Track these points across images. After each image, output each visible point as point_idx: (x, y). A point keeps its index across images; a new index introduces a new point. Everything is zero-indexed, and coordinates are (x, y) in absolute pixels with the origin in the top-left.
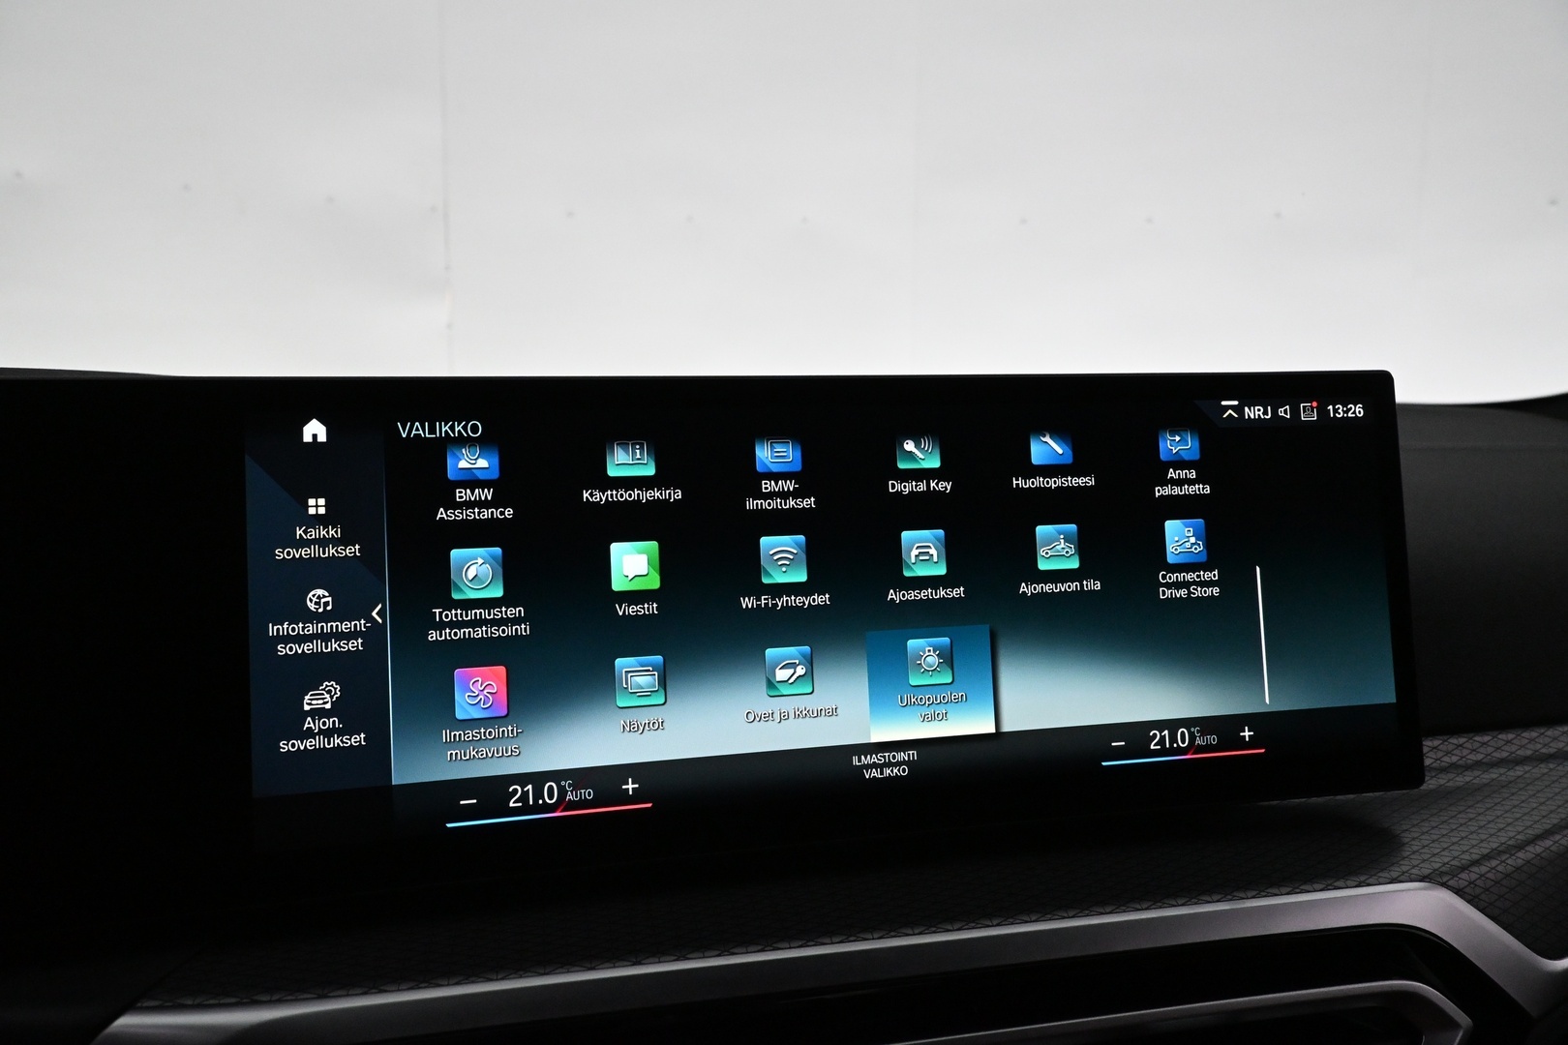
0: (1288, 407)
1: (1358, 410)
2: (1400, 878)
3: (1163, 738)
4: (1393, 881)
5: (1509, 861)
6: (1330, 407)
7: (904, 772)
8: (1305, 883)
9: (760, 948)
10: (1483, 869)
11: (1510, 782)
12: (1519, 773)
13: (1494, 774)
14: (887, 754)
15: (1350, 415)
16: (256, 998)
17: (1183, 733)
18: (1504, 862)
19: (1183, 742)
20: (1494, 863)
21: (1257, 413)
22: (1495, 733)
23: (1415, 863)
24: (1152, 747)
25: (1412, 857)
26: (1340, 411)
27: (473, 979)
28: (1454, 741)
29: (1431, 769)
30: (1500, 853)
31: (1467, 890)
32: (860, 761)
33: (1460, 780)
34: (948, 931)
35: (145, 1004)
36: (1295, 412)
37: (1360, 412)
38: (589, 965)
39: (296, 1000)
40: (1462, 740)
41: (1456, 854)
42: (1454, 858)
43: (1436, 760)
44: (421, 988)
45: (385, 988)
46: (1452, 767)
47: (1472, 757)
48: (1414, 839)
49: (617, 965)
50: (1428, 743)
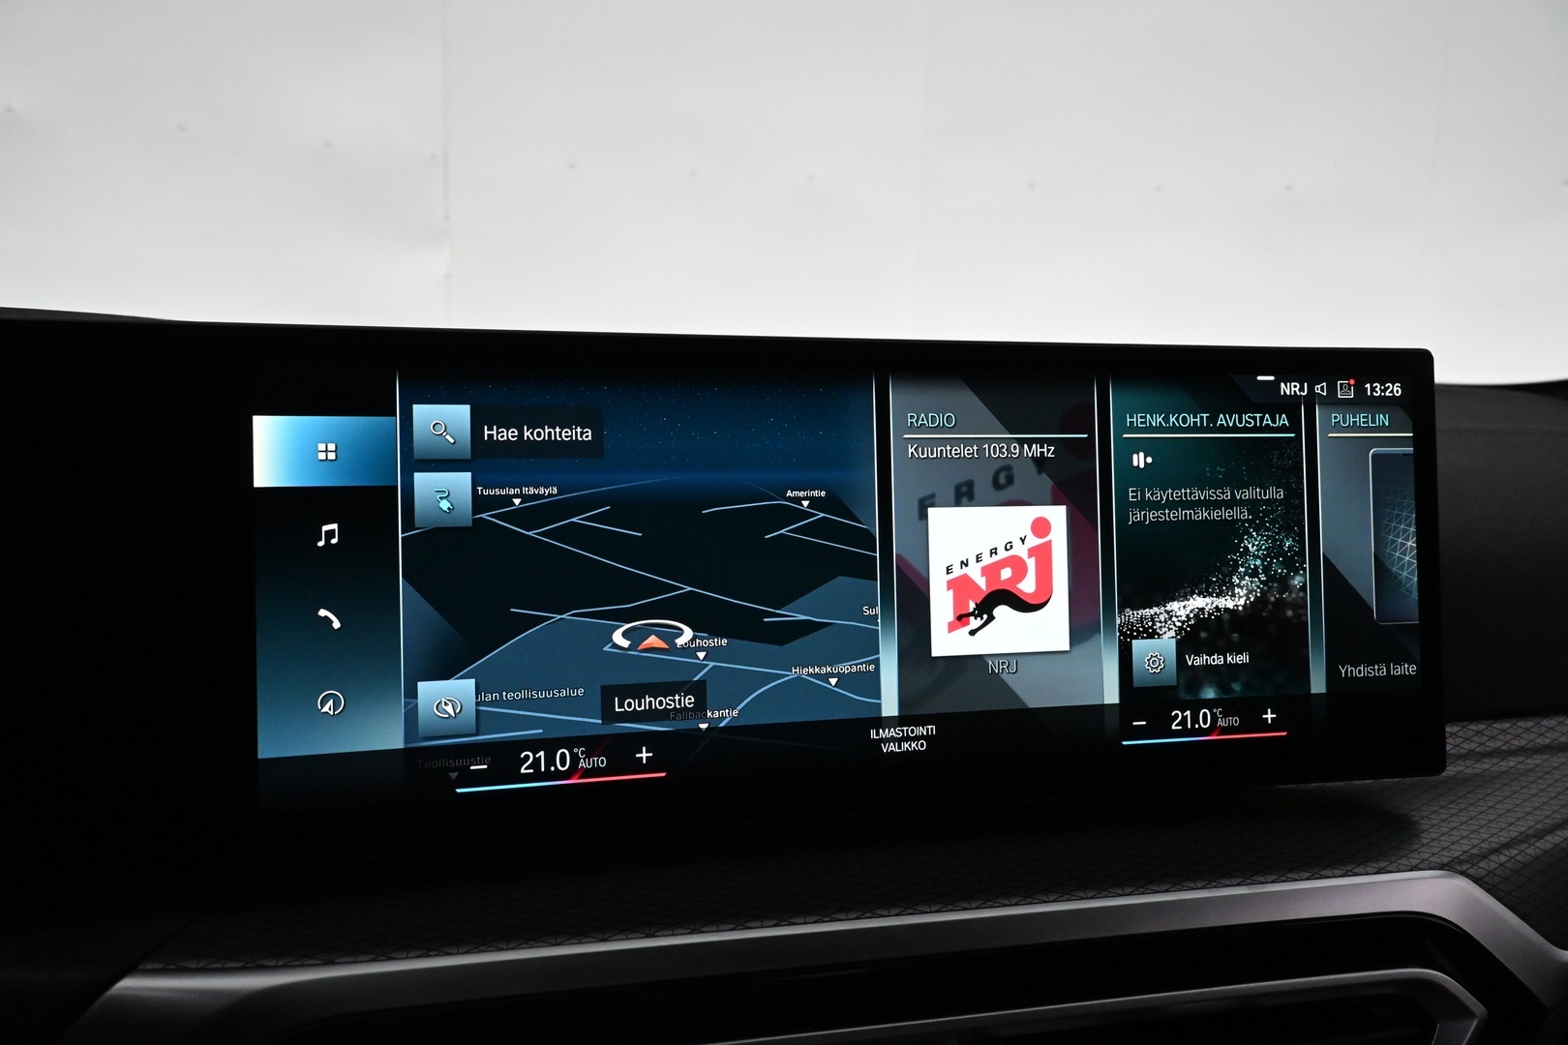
0: (1324, 384)
1: (1396, 389)
2: (1420, 866)
3: (1184, 718)
4: (1412, 869)
5: (1528, 851)
6: (1368, 385)
7: (922, 747)
8: (1325, 868)
9: (775, 922)
10: (1503, 859)
11: (1530, 770)
12: (1538, 762)
13: (1512, 762)
14: (905, 728)
15: (1387, 394)
17: (1205, 713)
18: (1523, 851)
19: (1205, 723)
20: (1514, 852)
21: (1293, 389)
23: (1434, 850)
24: (1173, 727)
25: (1431, 844)
26: (1377, 389)
27: (483, 948)
28: (1473, 727)
29: (1453, 755)
31: (1485, 879)
32: (878, 734)
33: (1480, 767)
34: (966, 909)
35: (147, 967)
36: (1332, 389)
37: (1397, 392)
38: (601, 937)
39: (302, 966)
40: (1482, 727)
41: (1475, 842)
42: (1474, 847)
43: (1456, 746)
44: (430, 956)
45: (393, 955)
46: (1471, 754)
47: (1489, 744)
48: (1433, 826)
49: (630, 936)
50: (1449, 729)
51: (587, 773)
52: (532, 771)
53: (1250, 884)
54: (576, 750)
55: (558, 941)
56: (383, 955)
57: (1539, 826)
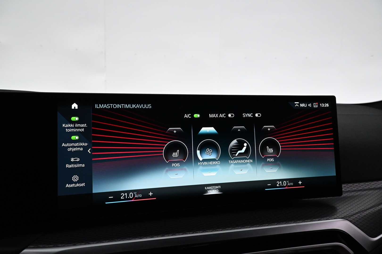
0: (311, 104)
1: (327, 105)
2: (337, 218)
3: (280, 183)
4: (335, 219)
6: (321, 104)
8: (314, 219)
9: (182, 234)
10: (356, 216)
11: (363, 195)
12: (365, 193)
13: (359, 193)
14: (213, 187)
15: (325, 106)
17: (285, 182)
18: (361, 214)
19: (285, 184)
20: (359, 214)
21: (303, 105)
22: (359, 183)
24: (277, 186)
25: (339, 213)
26: (323, 105)
28: (349, 185)
29: (344, 192)
30: (360, 212)
32: (207, 188)
33: (351, 194)
37: (328, 106)
38: (140, 238)
39: (68, 246)
40: (351, 185)
41: (350, 212)
42: (350, 213)
44: (99, 243)
45: (90, 243)
46: (349, 191)
47: (353, 189)
48: (340, 208)
49: (147, 237)
50: (343, 185)
51: (136, 198)
52: (124, 198)
53: (296, 223)
54: (134, 193)
55: (130, 239)
56: (87, 243)
57: (365, 208)
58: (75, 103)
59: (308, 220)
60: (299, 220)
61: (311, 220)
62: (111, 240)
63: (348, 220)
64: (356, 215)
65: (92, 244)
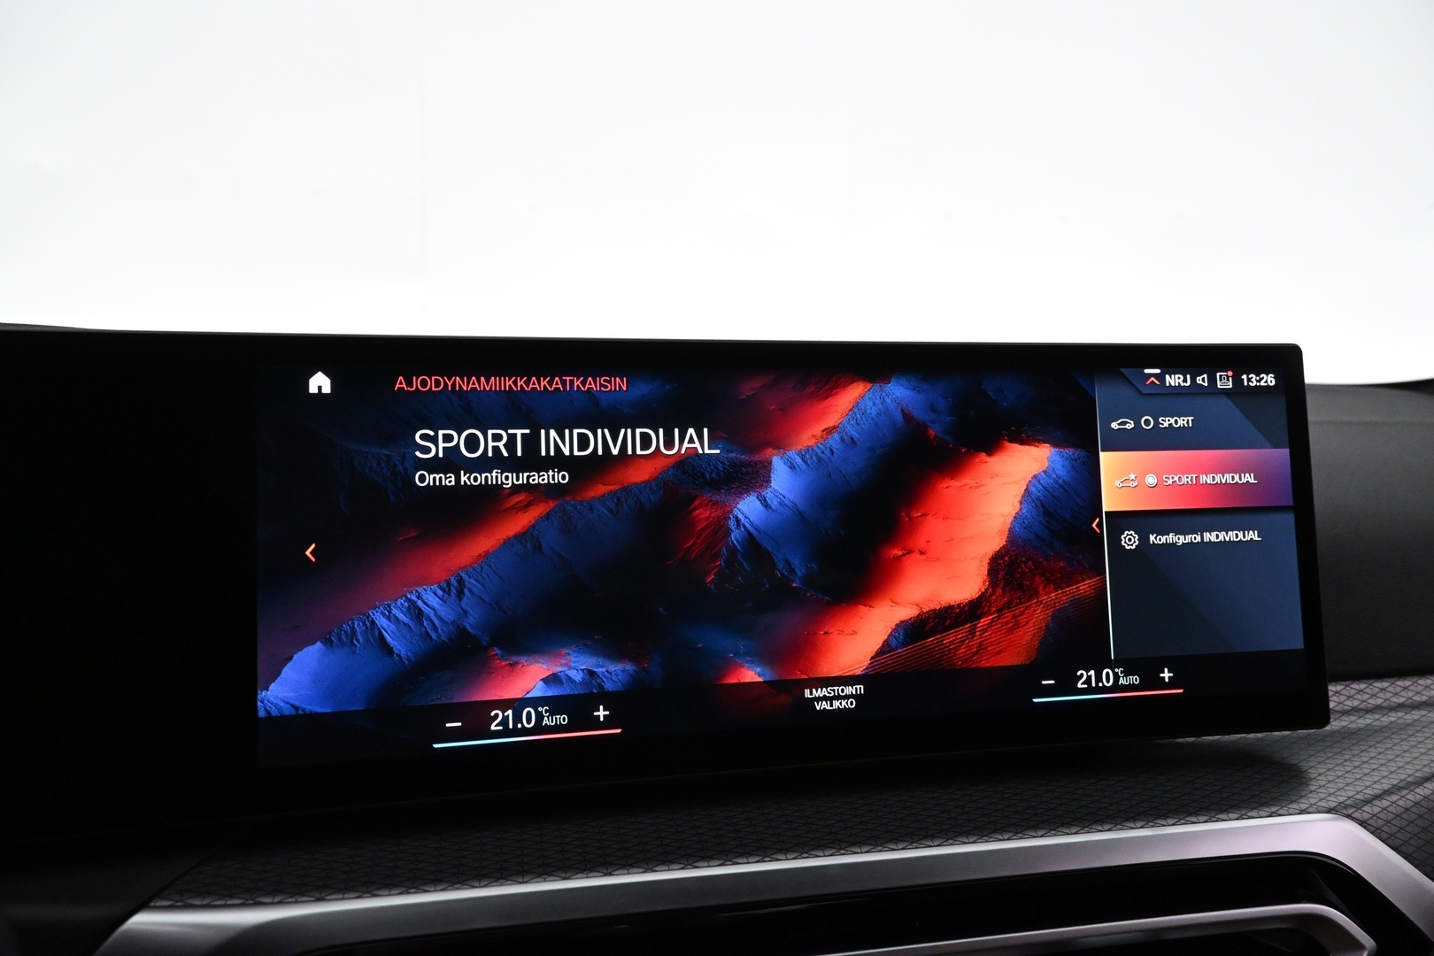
0: (1205, 376)
1: (1270, 380)
2: (1308, 810)
3: (1089, 678)
4: (1302, 812)
5: (1409, 796)
6: (1245, 377)
7: (852, 705)
9: (720, 862)
10: (1385, 803)
11: (1408, 725)
12: (1416, 717)
13: (1392, 717)
14: (836, 688)
15: (1262, 384)
16: (258, 899)
17: (1108, 673)
18: (1403, 797)
19: (1108, 681)
20: (1395, 798)
21: (1177, 381)
22: (1393, 680)
23: (1322, 796)
24: (1079, 686)
25: (1319, 790)
26: (1253, 380)
27: (458, 886)
29: (1335, 711)
30: (1400, 789)
31: (1370, 822)
32: (811, 694)
33: (1362, 722)
34: (893, 850)
35: (160, 902)
36: (1212, 380)
37: (1271, 382)
38: (564, 876)
39: (297, 902)
40: (1363, 686)
41: (1359, 789)
42: (1358, 793)
43: (1339, 703)
44: (410, 893)
45: (376, 892)
46: (1354, 710)
47: (1371, 701)
48: (1320, 775)
49: (589, 875)
50: (1332, 688)
52: (501, 728)
53: (1153, 827)
54: (540, 709)
56: (368, 893)
58: (320, 373)
59: (1199, 815)
60: (1165, 816)
61: (1211, 817)
62: (456, 883)
63: (1354, 819)
64: (1384, 801)
65: (387, 895)
